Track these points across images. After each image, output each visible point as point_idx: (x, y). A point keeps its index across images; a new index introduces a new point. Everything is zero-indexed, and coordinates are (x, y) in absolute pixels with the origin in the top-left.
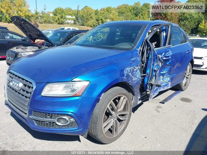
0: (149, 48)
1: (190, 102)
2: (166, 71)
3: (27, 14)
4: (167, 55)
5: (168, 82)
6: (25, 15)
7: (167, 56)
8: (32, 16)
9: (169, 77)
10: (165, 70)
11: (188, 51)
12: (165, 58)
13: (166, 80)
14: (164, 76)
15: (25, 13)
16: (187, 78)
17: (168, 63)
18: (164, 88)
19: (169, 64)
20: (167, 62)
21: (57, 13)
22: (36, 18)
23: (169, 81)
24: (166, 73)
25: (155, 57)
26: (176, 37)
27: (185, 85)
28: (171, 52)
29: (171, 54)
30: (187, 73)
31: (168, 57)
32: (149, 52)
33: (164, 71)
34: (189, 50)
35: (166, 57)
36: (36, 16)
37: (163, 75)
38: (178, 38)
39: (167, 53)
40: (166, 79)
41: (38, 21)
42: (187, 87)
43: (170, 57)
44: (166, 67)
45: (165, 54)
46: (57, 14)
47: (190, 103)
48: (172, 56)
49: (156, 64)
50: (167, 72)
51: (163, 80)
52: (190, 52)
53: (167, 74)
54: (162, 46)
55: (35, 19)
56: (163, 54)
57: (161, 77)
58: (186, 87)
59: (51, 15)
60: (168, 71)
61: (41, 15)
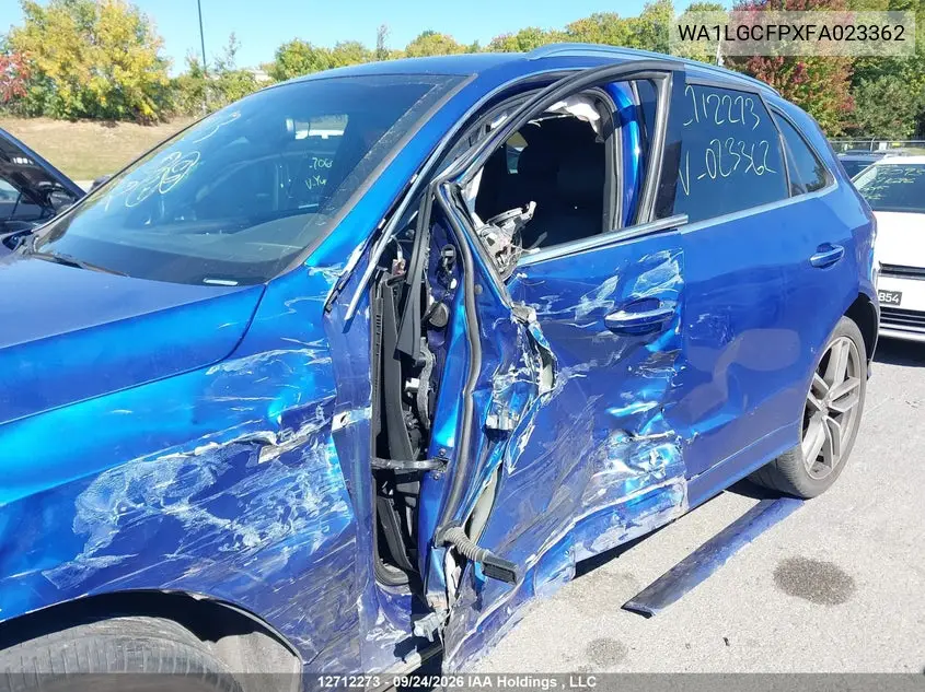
0: (449, 253)
1: (837, 600)
2: (645, 400)
3: (152, 76)
4: (642, 288)
5: (666, 478)
6: (139, 85)
7: (644, 300)
8: (176, 85)
9: (672, 439)
10: (645, 393)
11: (826, 247)
12: (621, 316)
13: (654, 461)
14: (637, 437)
15: (141, 75)
16: (833, 414)
17: (653, 348)
18: (629, 526)
19: (664, 349)
20: (646, 338)
21: (287, 67)
22: (195, 95)
23: (672, 472)
24: (651, 413)
25: (494, 325)
26: (728, 162)
27: (820, 459)
28: (677, 270)
29: (678, 279)
30: (830, 384)
31: (653, 302)
32: (454, 284)
33: (631, 403)
34: (833, 240)
35: (632, 305)
36: (195, 84)
37: (629, 425)
38: (745, 162)
39: (642, 279)
40: (654, 453)
41: (204, 107)
42: (836, 473)
43: (667, 308)
44: (648, 373)
45: (620, 286)
46: (287, 73)
47: (838, 611)
48: (684, 294)
49: (514, 380)
50: (653, 404)
51: (627, 462)
52: (839, 254)
53: (659, 417)
54: (620, 222)
55: (187, 97)
56: (611, 284)
57: (617, 439)
58: (826, 470)
59: (262, 77)
60: (666, 398)
61: (216, 78)
